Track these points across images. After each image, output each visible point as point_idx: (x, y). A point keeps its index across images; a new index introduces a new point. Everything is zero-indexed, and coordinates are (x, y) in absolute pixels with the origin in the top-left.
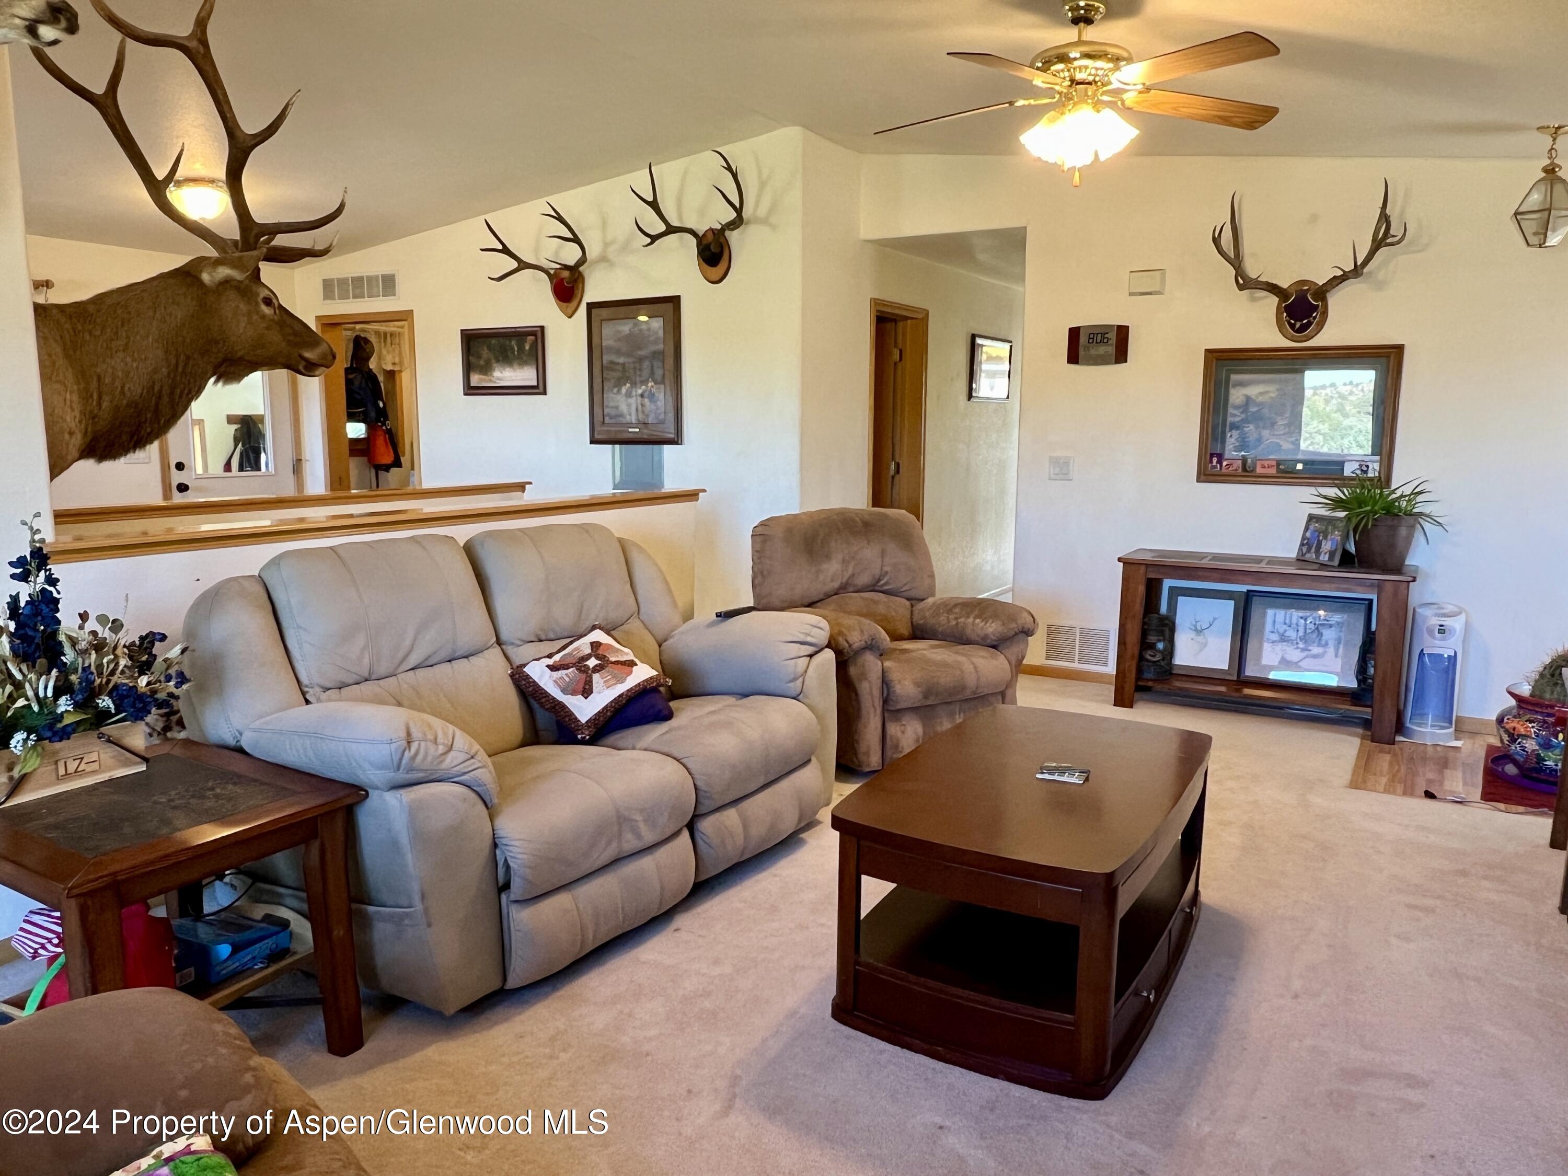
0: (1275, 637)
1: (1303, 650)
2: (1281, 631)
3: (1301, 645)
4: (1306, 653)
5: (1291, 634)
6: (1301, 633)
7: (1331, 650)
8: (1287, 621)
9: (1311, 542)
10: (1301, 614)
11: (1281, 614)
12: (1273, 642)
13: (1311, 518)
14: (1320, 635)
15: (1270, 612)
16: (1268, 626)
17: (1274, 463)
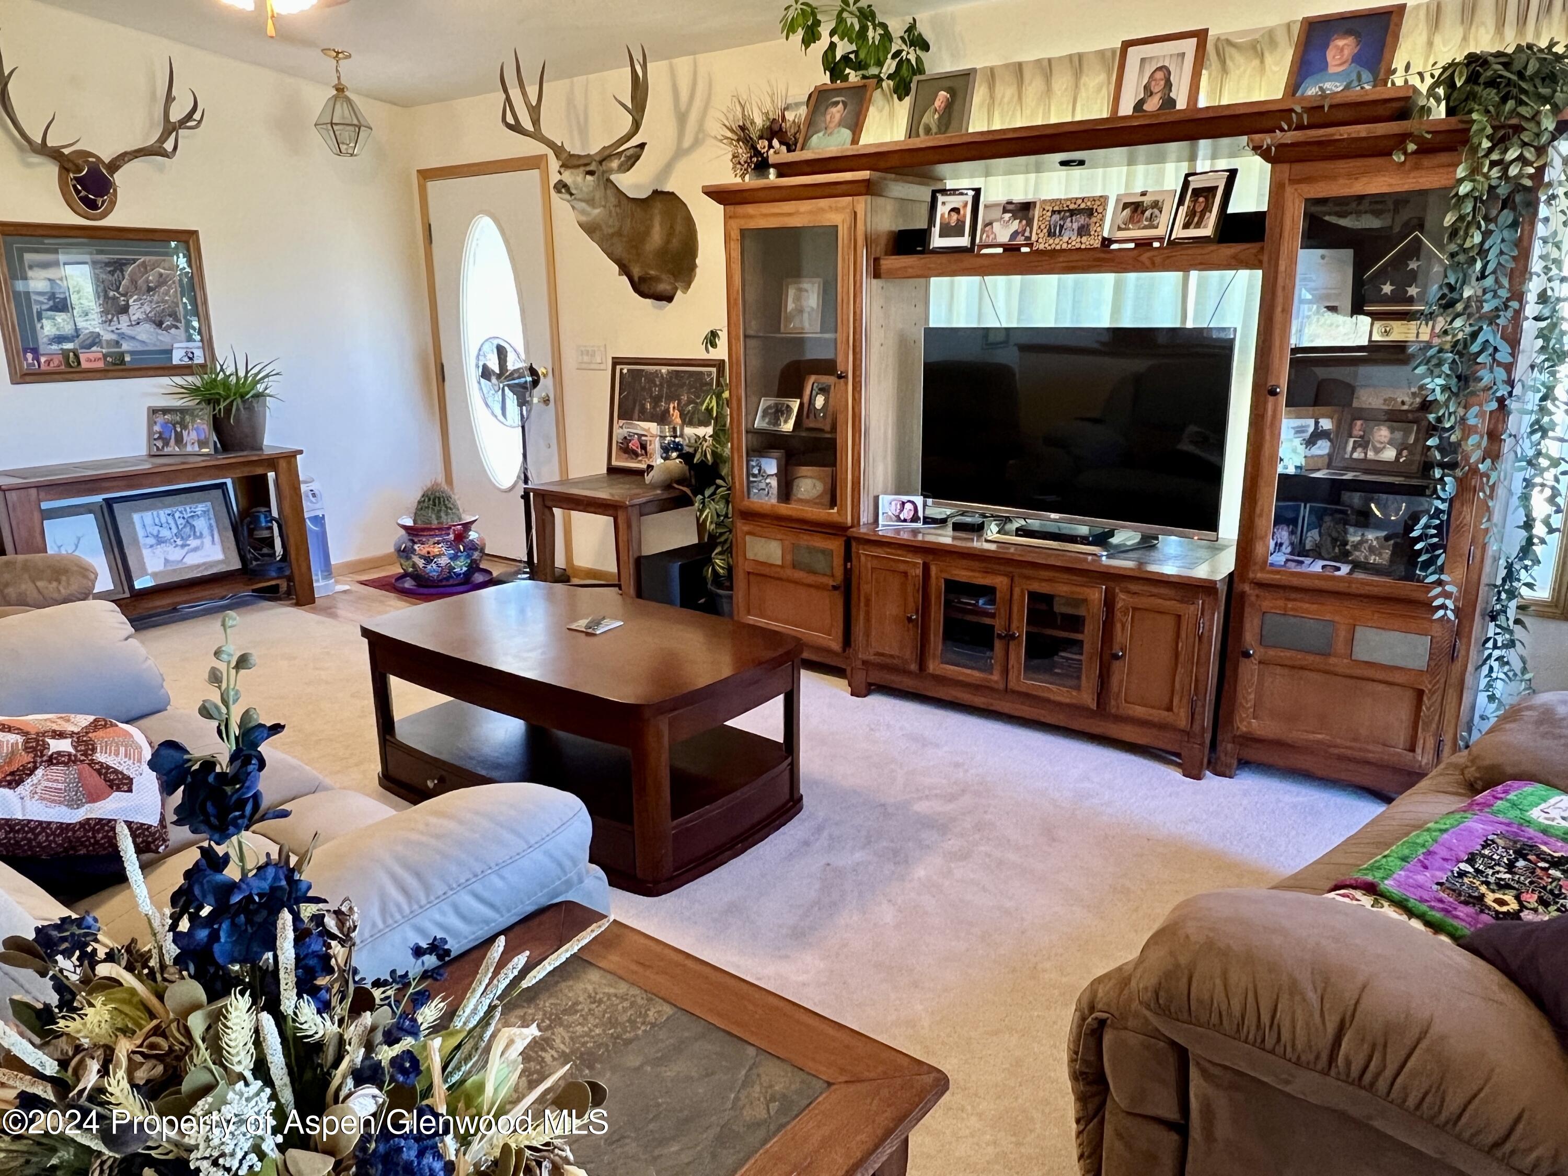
0: (151, 541)
1: (183, 546)
2: (155, 533)
3: (179, 542)
4: (186, 548)
5: (165, 533)
6: (175, 530)
7: (207, 540)
8: (157, 521)
9: (166, 435)
10: (168, 511)
11: (148, 516)
12: (151, 546)
13: (154, 411)
14: (193, 527)
15: (136, 517)
16: (141, 533)
17: (100, 355)
